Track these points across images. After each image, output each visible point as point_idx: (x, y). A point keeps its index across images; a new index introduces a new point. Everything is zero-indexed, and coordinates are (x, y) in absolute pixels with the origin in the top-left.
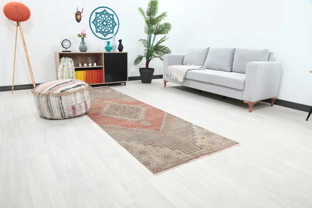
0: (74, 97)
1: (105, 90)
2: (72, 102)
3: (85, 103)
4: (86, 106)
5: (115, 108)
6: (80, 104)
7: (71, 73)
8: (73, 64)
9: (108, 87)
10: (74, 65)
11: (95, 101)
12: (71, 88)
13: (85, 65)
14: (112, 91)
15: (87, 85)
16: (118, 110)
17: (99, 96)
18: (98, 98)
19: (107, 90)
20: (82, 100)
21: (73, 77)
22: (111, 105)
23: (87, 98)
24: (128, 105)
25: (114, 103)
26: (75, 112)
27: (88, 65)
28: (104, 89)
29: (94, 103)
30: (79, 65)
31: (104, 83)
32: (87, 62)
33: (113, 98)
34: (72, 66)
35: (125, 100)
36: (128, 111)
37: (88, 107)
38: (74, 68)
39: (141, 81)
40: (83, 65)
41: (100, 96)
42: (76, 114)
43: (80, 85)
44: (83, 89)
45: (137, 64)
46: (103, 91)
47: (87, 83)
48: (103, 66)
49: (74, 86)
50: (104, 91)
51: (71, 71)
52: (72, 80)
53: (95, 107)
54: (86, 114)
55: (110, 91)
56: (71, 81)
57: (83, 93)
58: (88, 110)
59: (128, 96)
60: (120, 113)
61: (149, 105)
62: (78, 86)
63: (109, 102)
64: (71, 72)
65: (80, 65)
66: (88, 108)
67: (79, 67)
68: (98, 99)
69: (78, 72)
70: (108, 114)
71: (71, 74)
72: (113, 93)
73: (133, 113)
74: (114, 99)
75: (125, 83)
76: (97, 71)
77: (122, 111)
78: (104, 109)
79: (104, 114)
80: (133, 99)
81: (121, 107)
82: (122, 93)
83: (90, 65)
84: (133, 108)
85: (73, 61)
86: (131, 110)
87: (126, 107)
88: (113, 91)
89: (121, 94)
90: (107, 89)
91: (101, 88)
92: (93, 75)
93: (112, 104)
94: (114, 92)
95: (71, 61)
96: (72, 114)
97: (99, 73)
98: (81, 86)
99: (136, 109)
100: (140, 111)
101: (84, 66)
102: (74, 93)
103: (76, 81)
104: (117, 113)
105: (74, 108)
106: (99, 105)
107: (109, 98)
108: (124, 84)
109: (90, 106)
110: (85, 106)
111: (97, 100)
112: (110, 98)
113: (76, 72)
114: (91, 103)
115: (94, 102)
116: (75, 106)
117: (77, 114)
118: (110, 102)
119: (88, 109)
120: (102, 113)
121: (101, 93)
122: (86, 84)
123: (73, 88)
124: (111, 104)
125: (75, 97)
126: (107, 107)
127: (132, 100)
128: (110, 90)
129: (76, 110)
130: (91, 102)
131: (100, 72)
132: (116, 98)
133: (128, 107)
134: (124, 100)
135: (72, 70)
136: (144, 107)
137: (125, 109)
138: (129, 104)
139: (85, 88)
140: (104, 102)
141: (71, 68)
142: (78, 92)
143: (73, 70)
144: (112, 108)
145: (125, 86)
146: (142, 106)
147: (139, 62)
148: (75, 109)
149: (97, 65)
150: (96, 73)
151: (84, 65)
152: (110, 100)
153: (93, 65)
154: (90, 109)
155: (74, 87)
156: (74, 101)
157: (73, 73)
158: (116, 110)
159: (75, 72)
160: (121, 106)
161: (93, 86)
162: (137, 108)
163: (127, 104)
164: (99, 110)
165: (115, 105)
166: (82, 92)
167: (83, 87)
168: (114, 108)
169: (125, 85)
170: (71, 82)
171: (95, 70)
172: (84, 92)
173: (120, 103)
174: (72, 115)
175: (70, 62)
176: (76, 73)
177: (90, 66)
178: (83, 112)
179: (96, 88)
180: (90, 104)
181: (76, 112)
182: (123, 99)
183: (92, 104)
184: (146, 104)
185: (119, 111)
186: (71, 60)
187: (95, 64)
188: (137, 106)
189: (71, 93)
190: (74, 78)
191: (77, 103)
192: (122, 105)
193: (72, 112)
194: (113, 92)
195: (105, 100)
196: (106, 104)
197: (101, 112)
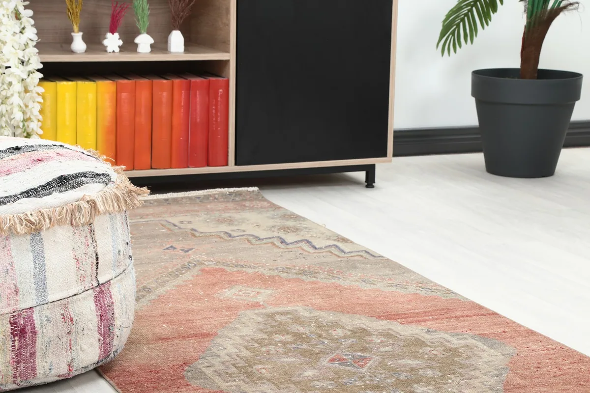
0: (31, 255)
1: (237, 216)
2: (17, 292)
3: (97, 300)
4: (105, 317)
5: (298, 336)
6: (64, 302)
7: (16, 95)
8: (31, 33)
9: (256, 197)
10: (35, 38)
11: (167, 288)
12: (15, 198)
13: (113, 42)
14: (279, 222)
15: (120, 177)
16: (312, 356)
17: (193, 256)
18: (186, 268)
19: (247, 215)
20: (82, 279)
21: (24, 120)
22: (271, 316)
23: (118, 264)
24: (383, 325)
25: (289, 308)
26: (33, 354)
27: (129, 45)
28: (227, 210)
29: (160, 300)
30: (70, 40)
31: (232, 168)
32: (122, 22)
33: (286, 270)
34: (26, 45)
35: (368, 287)
36: (382, 364)
37: (117, 323)
38: (36, 63)
39: (479, 158)
40: (94, 40)
41: (197, 257)
42: (34, 369)
43: (77, 176)
44: (93, 204)
45: (457, 44)
46: (221, 221)
47: (116, 163)
48: (230, 56)
49: (35, 185)
50: (230, 222)
51: (15, 82)
52: (21, 142)
53: (166, 329)
54: (101, 370)
55: (271, 223)
56: (18, 149)
57: (92, 231)
58: (118, 343)
59: (388, 264)
60: (331, 375)
61: (531, 333)
62: (63, 182)
63: (260, 299)
64: (17, 87)
65: (79, 44)
66: (117, 332)
67: (72, 52)
68: (188, 276)
69: (66, 87)
70: (250, 375)
71: (16, 100)
72: (290, 238)
73: (418, 381)
74: (289, 280)
75: (370, 171)
76: (189, 88)
77: (342, 361)
78: (219, 340)
79: (218, 380)
80: (423, 282)
81: (339, 332)
82: (345, 240)
83: (144, 42)
84: (420, 343)
85: (30, 12)
86: (403, 357)
87: (370, 334)
88: (290, 223)
89: (340, 245)
90: (252, 209)
91: (207, 197)
92: (163, 111)
93: (282, 314)
94: (296, 230)
95: (18, 16)
96: (11, 373)
97: (199, 99)
98: (80, 184)
99: (438, 352)
100: (462, 366)
101: (104, 49)
102: (35, 229)
103: (51, 152)
104: (310, 373)
105: (23, 332)
106: (189, 312)
107: (261, 271)
108: (361, 175)
109: (132, 318)
110: (96, 320)
111: (179, 281)
112: (267, 273)
113: (50, 85)
114: (138, 299)
115: (161, 291)
116: (36, 317)
117: (40, 371)
118: (264, 295)
119: (115, 342)
120: (209, 372)
121: (207, 236)
122: (114, 176)
123: (27, 194)
124: (270, 310)
125: (39, 258)
126: (245, 331)
127: (412, 289)
128: (270, 213)
129: (34, 342)
130: (142, 292)
131: (209, 90)
132: (303, 272)
133: (388, 335)
134: (355, 284)
135: (19, 71)
136: (492, 346)
137: (365, 350)
138: (389, 317)
139: (105, 200)
140: (229, 293)
141: (13, 62)
142: (60, 222)
143: (30, 73)
144: (278, 337)
145: (369, 192)
146: (483, 337)
147: (474, 30)
148: (35, 333)
149: (190, 44)
150: (180, 97)
151: (105, 42)
152: (266, 281)
153: (161, 44)
154: (130, 342)
155: (36, 190)
156: (28, 285)
157: (26, 91)
158: (304, 353)
159: (41, 90)
160: (335, 325)
161: (158, 185)
162: (447, 350)
163: (379, 317)
164: (189, 347)
165: (297, 320)
166: (87, 228)
167: (92, 190)
168: (288, 338)
169: (370, 182)
170: (17, 155)
171: (177, 81)
172: (99, 223)
173: (333, 309)
174: (11, 379)
175: (14, 22)
176: (49, 97)
177: (140, 49)
178: (82, 355)
179: (175, 200)
180: (132, 305)
181: (38, 354)
182: (351, 280)
183: (144, 302)
184: (508, 323)
185: (325, 361)
186: (21, 9)
187: (177, 40)
188: (446, 331)
189: (12, 232)
190: (34, 126)
191: (51, 298)
192: (345, 319)
193: (10, 355)
194: (286, 229)
195: (231, 283)
196: (237, 308)
197: (201, 365)
